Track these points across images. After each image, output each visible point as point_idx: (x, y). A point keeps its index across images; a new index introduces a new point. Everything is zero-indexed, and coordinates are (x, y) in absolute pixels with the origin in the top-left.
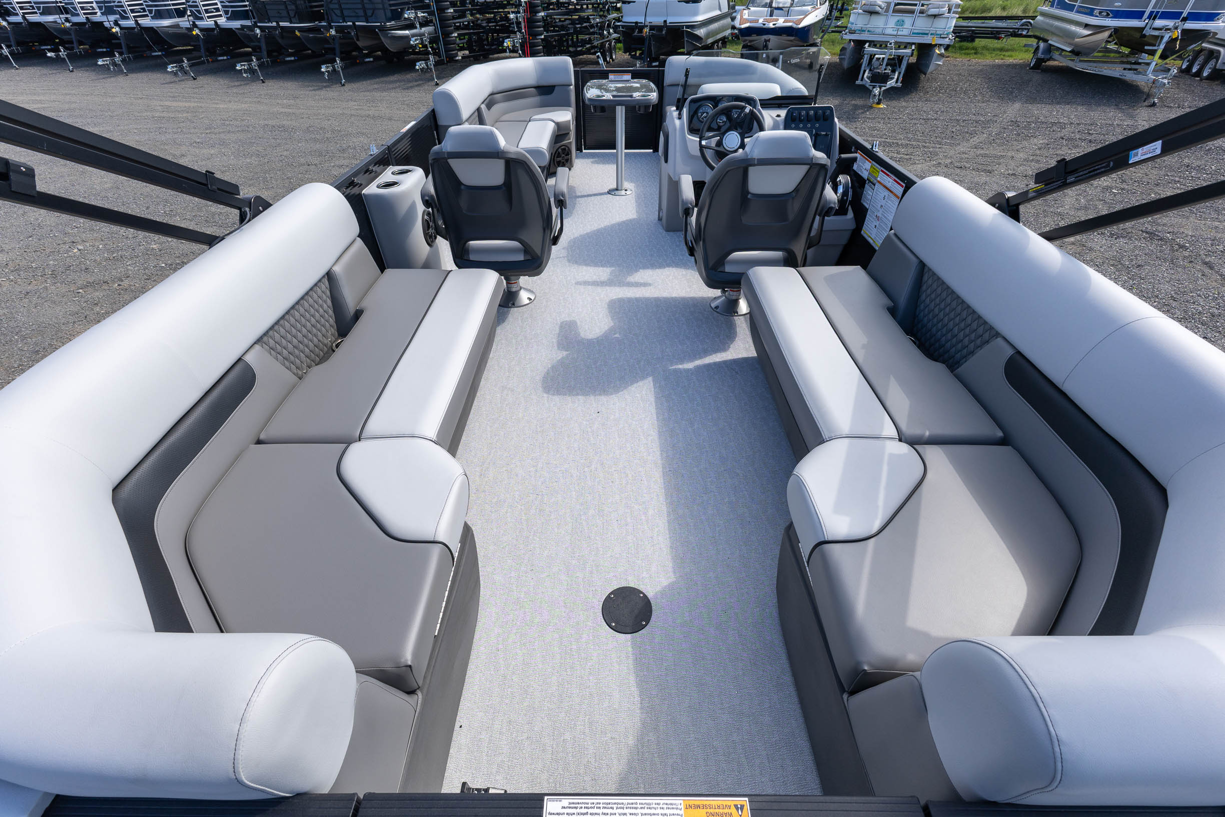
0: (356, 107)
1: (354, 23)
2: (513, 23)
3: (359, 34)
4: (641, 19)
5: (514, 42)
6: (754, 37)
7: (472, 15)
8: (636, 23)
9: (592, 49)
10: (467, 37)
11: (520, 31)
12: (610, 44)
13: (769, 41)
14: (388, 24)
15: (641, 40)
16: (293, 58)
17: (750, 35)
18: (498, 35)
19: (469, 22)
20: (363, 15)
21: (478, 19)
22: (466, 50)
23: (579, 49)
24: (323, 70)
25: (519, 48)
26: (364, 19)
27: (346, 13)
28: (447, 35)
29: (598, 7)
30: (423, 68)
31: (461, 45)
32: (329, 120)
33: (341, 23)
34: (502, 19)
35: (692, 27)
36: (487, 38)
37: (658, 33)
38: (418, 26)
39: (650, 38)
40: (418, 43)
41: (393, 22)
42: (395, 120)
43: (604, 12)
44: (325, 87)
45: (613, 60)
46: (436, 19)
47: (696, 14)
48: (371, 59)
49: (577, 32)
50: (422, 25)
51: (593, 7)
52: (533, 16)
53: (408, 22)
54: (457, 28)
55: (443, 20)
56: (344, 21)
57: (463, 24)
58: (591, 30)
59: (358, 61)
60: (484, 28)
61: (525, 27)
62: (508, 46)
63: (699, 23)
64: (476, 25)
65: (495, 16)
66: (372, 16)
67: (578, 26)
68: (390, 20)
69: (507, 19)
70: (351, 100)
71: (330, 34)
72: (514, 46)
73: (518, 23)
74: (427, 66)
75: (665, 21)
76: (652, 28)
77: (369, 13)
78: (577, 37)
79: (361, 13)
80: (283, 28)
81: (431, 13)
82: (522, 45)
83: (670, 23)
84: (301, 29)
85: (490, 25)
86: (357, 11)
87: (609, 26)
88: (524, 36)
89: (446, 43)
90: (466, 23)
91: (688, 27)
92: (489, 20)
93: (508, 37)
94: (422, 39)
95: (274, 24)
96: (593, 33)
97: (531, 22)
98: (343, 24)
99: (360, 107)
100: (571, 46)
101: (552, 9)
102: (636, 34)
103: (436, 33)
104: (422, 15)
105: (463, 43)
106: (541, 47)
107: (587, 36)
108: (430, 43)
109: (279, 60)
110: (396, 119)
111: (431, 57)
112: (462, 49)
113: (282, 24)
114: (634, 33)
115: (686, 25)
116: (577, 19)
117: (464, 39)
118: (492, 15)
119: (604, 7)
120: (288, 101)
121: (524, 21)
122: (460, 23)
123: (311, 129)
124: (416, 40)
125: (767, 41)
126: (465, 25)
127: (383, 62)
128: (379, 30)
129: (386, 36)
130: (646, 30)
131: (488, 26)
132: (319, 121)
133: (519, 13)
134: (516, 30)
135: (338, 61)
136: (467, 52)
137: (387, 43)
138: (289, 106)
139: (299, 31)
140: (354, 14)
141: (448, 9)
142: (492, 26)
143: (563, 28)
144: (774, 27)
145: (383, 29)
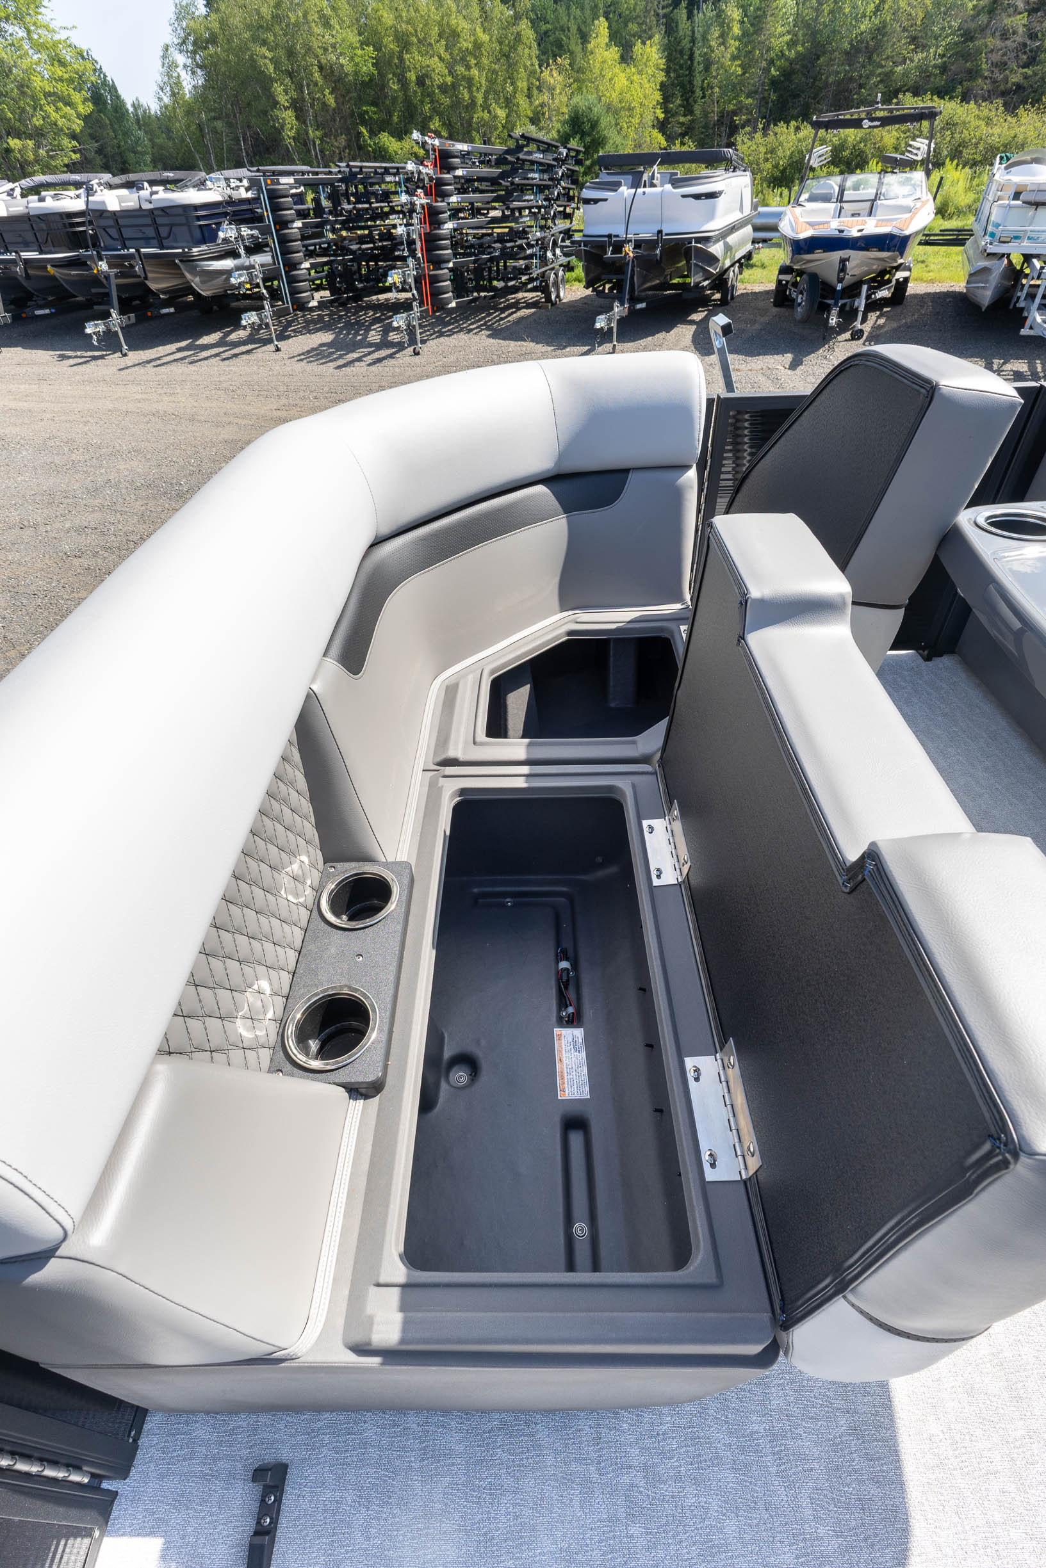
0: (139, 396)
1: (138, 251)
2: (402, 244)
3: (147, 268)
4: (619, 230)
5: (404, 276)
6: (819, 255)
7: (334, 231)
8: (609, 236)
9: (529, 283)
10: (326, 268)
11: (414, 256)
12: (556, 275)
13: (848, 259)
14: (195, 250)
15: (617, 268)
16: (47, 311)
17: (810, 251)
18: (376, 264)
19: (329, 244)
20: (154, 236)
21: (344, 238)
22: (324, 289)
23: (511, 283)
24: (89, 331)
25: (413, 286)
26: (155, 242)
27: (127, 233)
28: (292, 266)
29: (539, 212)
30: (253, 323)
31: (318, 282)
32: (86, 423)
33: (119, 250)
34: (382, 237)
35: (706, 240)
36: (360, 269)
37: (645, 253)
38: (242, 252)
39: (633, 261)
40: (244, 282)
41: (203, 247)
42: (199, 421)
43: (546, 219)
44: (95, 358)
45: (560, 300)
46: (274, 242)
47: (711, 216)
48: (172, 310)
49: (507, 255)
50: (250, 251)
51: (530, 212)
52: (435, 229)
53: (227, 247)
54: (310, 254)
55: (284, 241)
56: (125, 247)
57: (320, 248)
58: (529, 252)
59: (149, 314)
60: (352, 252)
61: (422, 250)
62: (395, 283)
63: (717, 233)
64: (340, 247)
65: (371, 232)
66: (169, 236)
67: (508, 245)
68: (198, 243)
69: (388, 236)
70: (133, 382)
71: (98, 271)
72: (404, 282)
73: (411, 243)
74: (261, 319)
75: (660, 232)
76: (638, 244)
77: (164, 231)
78: (505, 263)
79: (150, 232)
80: (27, 262)
81: (265, 231)
82: (417, 280)
83: (667, 235)
84: (57, 264)
85: (364, 246)
86: (144, 229)
87: (555, 244)
88: (419, 264)
89: (292, 280)
90: (326, 245)
91: (698, 240)
92: (361, 240)
93: (394, 267)
94: (250, 275)
95: (13, 256)
96: (531, 256)
97: (431, 241)
98: (122, 252)
99: (144, 396)
100: (495, 279)
101: (463, 218)
102: (609, 255)
103: (275, 264)
104: (249, 232)
105: (321, 279)
106: (448, 283)
107: (521, 262)
108: (265, 280)
109: (24, 315)
110: (203, 418)
111: (267, 304)
112: (319, 288)
113: (25, 255)
114: (606, 253)
115: (695, 238)
116: (507, 234)
117: (323, 271)
118: (366, 232)
119: (547, 213)
120: (27, 386)
121: (420, 238)
122: (315, 245)
123: (51, 443)
124: (240, 276)
125: (843, 261)
126: (324, 248)
127: (195, 313)
128: (181, 261)
129: (194, 271)
130: (629, 249)
131: (360, 249)
132: (68, 425)
133: (412, 225)
134: (406, 253)
135: (114, 315)
136: (327, 293)
137: (196, 282)
138: (27, 396)
139: (52, 266)
140: (140, 235)
141: (293, 221)
142: (367, 249)
143: (482, 248)
144: (859, 234)
145: (187, 259)
